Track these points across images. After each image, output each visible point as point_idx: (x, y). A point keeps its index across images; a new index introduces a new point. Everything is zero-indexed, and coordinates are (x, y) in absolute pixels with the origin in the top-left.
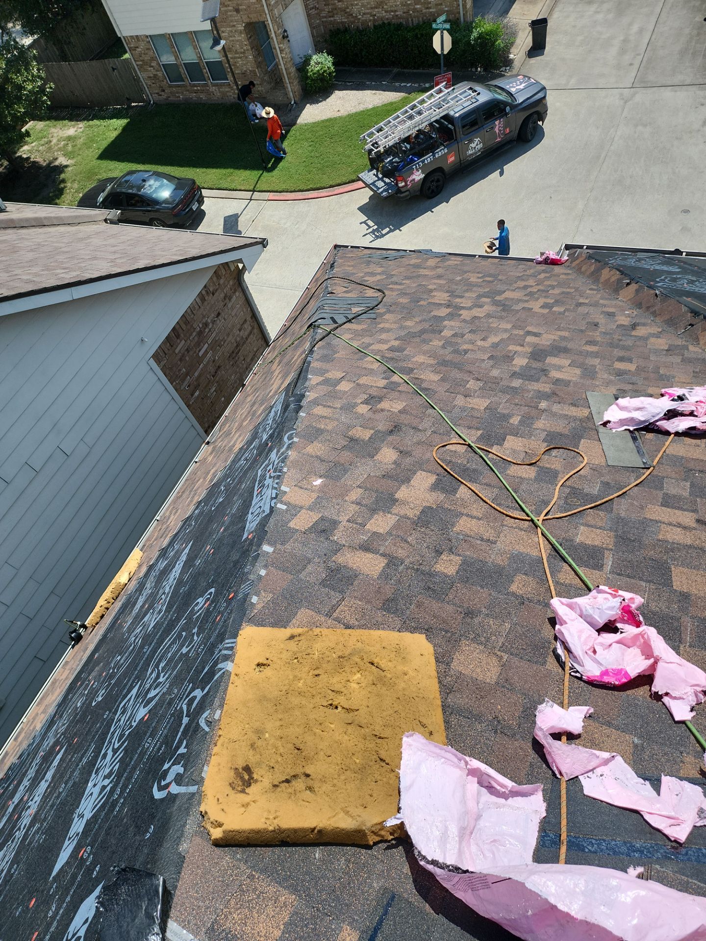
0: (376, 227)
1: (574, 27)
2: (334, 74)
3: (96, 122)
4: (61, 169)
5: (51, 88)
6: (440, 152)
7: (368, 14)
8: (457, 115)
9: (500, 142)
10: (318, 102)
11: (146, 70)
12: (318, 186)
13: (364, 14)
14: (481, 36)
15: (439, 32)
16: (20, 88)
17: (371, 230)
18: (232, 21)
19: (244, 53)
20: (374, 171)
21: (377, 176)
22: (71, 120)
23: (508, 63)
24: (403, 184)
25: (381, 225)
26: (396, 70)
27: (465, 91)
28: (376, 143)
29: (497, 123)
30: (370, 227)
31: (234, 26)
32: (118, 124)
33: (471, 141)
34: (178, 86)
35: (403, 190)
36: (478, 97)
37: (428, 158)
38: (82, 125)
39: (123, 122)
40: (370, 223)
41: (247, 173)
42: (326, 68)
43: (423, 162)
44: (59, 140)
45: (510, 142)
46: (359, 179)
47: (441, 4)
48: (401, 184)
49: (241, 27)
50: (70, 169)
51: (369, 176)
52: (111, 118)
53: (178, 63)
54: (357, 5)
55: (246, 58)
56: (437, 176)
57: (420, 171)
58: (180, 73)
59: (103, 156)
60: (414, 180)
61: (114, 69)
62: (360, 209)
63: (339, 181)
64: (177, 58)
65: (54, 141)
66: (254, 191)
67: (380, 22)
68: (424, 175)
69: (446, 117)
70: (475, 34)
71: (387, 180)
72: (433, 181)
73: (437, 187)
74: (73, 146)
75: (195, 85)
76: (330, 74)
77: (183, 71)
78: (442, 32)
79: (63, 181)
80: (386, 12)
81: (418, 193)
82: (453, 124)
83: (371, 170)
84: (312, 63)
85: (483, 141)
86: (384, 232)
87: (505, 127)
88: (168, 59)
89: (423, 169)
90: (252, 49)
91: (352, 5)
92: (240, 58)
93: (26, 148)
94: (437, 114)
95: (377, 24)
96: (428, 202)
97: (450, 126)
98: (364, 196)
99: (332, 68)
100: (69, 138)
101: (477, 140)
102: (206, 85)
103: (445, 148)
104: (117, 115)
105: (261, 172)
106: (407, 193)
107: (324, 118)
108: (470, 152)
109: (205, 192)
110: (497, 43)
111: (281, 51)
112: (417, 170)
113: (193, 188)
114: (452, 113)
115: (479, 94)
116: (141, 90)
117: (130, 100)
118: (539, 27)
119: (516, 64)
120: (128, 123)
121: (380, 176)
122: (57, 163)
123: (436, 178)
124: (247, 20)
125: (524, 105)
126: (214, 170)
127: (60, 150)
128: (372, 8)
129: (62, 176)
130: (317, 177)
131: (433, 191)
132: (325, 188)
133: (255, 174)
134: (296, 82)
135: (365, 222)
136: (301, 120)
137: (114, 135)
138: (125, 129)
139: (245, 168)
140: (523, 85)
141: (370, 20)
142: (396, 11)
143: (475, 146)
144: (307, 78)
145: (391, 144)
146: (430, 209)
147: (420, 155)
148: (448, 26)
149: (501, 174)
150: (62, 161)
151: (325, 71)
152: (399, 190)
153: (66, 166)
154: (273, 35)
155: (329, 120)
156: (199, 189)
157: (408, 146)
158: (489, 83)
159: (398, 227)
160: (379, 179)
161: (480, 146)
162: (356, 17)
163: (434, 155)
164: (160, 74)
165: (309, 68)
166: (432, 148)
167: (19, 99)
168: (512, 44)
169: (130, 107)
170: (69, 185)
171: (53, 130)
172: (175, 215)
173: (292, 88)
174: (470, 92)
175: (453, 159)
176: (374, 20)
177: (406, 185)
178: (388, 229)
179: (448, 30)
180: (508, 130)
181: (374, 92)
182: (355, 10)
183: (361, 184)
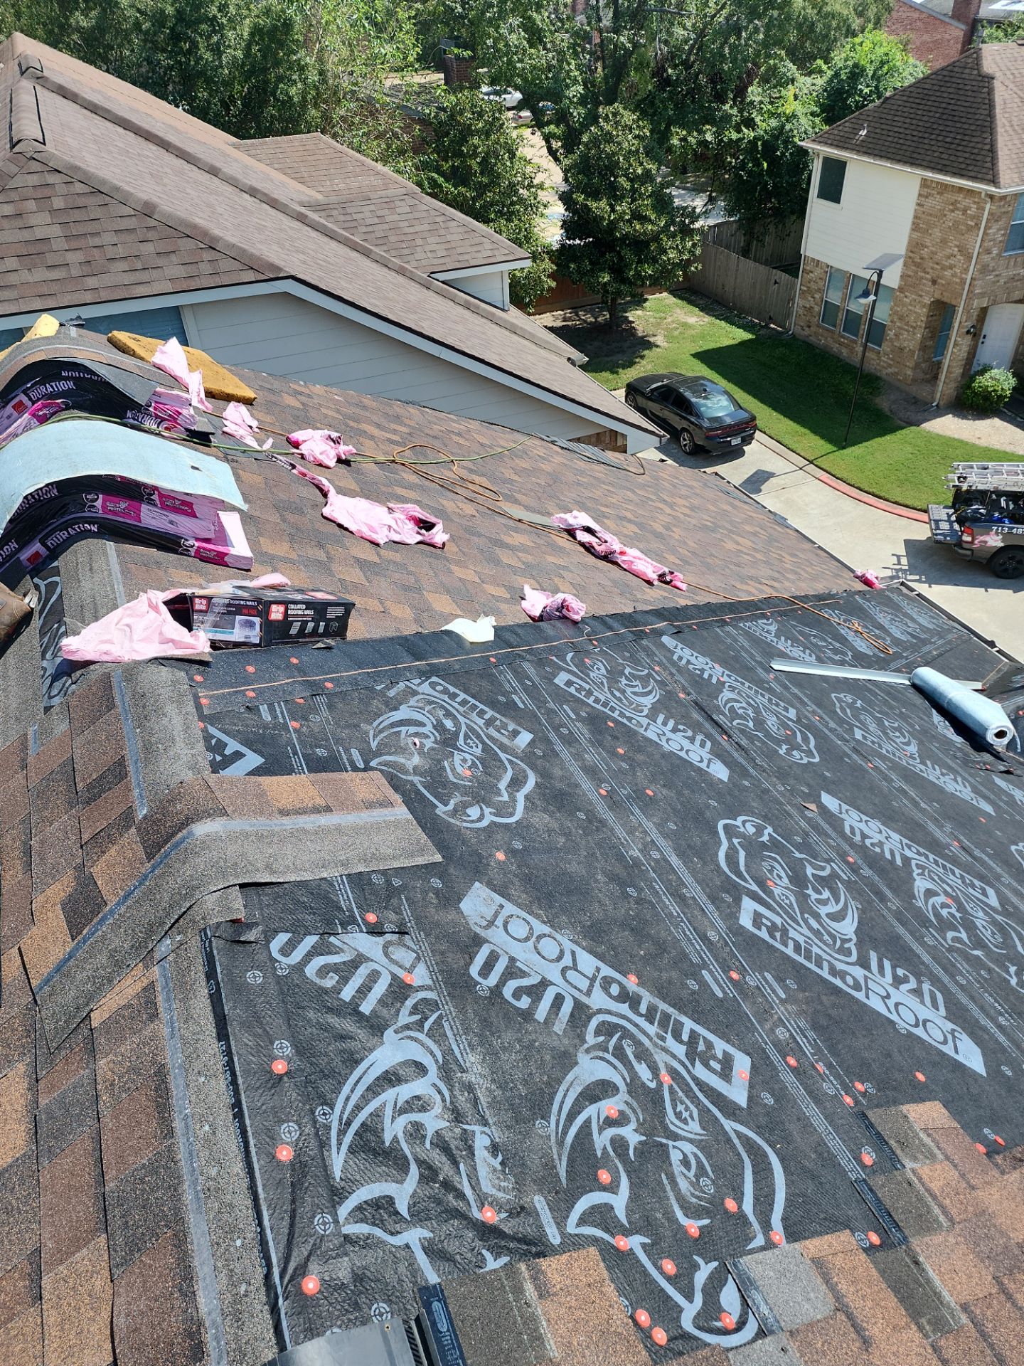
0: (907, 568)
2: (1007, 400)
3: (723, 323)
4: (649, 345)
5: (696, 268)
10: (964, 417)
11: (805, 298)
12: (882, 494)
16: (664, 252)
18: (922, 290)
19: (915, 328)
20: (951, 511)
21: (949, 516)
22: (702, 310)
24: (969, 539)
25: (913, 569)
28: (965, 478)
30: (899, 563)
31: (921, 296)
32: (742, 335)
34: (827, 330)
35: (965, 545)
37: (1020, 529)
38: (708, 319)
39: (747, 336)
40: (904, 561)
41: (822, 442)
42: (1000, 388)
43: (1010, 528)
44: (673, 322)
46: (926, 511)
48: (966, 538)
49: (927, 300)
50: (658, 350)
51: (941, 513)
52: (740, 327)
53: (842, 307)
55: (914, 334)
57: (1001, 537)
58: (837, 316)
59: (696, 356)
60: (986, 542)
61: (776, 282)
62: (907, 542)
63: (909, 503)
64: (844, 300)
65: (670, 320)
66: (811, 462)
68: (1002, 545)
71: (956, 526)
72: (1013, 558)
73: (1015, 569)
74: (680, 333)
75: (843, 337)
76: (1000, 397)
77: (841, 317)
79: (642, 357)
81: (985, 562)
83: (950, 508)
84: (987, 375)
88: (835, 297)
89: (1006, 537)
90: (926, 328)
92: (908, 331)
93: (639, 312)
96: (992, 579)
98: (922, 532)
99: (1008, 392)
100: (685, 325)
102: (855, 342)
104: (745, 327)
105: (835, 449)
106: (969, 553)
107: (956, 436)
109: (758, 435)
111: (956, 344)
112: (997, 534)
113: (747, 423)
116: (789, 315)
117: (772, 320)
120: (750, 340)
121: (953, 518)
122: (652, 339)
123: (1019, 557)
124: (937, 296)
126: (791, 423)
127: (666, 329)
129: (646, 352)
130: (889, 485)
131: (1006, 570)
132: (888, 501)
133: (830, 447)
134: (953, 385)
135: (898, 557)
136: (927, 426)
137: (727, 342)
138: (743, 343)
139: (822, 437)
144: (969, 387)
145: (981, 487)
146: (986, 586)
147: (1016, 520)
150: (659, 340)
151: (995, 391)
152: (960, 543)
153: (657, 346)
154: (956, 325)
155: (961, 441)
156: (755, 428)
157: (1011, 506)
159: (930, 582)
160: (949, 521)
164: (816, 309)
165: (979, 379)
167: (655, 260)
169: (767, 326)
170: (644, 362)
171: (678, 311)
172: (708, 438)
173: (945, 388)
177: (972, 542)
178: (917, 577)
183: (924, 517)
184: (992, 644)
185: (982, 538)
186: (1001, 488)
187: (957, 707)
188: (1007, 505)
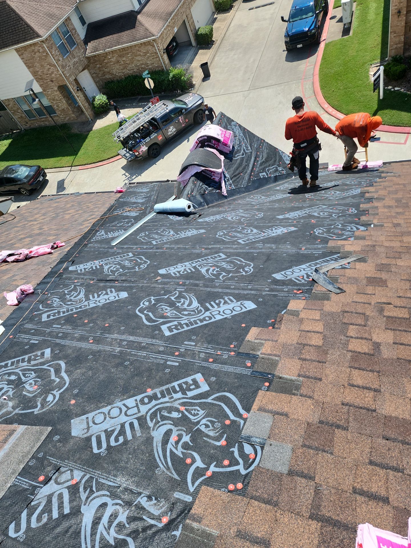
0: (129, 176)
1: (224, 63)
6: (153, 136)
7: (121, 72)
8: (158, 117)
9: (184, 126)
10: (102, 118)
11: (16, 115)
12: (102, 159)
13: (119, 73)
14: (174, 76)
15: (146, 79)
17: (127, 177)
18: (51, 86)
19: (60, 100)
20: (125, 149)
21: (126, 151)
23: (192, 86)
24: (137, 153)
25: (132, 175)
26: (140, 97)
27: (161, 106)
28: (119, 136)
29: (180, 118)
31: (52, 88)
32: (7, 142)
33: (169, 128)
34: (34, 120)
35: (138, 156)
36: (167, 107)
37: (148, 139)
39: (9, 141)
40: (127, 174)
41: (69, 157)
42: (103, 101)
43: (145, 141)
45: (190, 125)
46: (119, 155)
47: (153, 64)
48: (137, 154)
49: (56, 89)
51: (123, 152)
52: (4, 140)
53: (31, 109)
54: (114, 69)
55: (63, 102)
56: (155, 147)
57: (145, 146)
58: (33, 113)
60: (143, 151)
61: (1, 116)
62: (123, 168)
63: (112, 156)
64: (29, 106)
66: (72, 166)
67: (127, 76)
68: (147, 148)
69: (153, 119)
70: (171, 75)
71: (131, 152)
72: (153, 149)
73: (157, 152)
75: (42, 119)
76: (106, 104)
77: (34, 112)
78: (148, 79)
80: (129, 70)
81: (147, 156)
82: (157, 122)
83: (124, 148)
84: (96, 100)
85: (175, 127)
86: (133, 178)
87: (185, 119)
88: (26, 107)
89: (146, 144)
90: (64, 98)
91: (112, 69)
92: (60, 102)
94: (148, 118)
95: (126, 76)
96: (154, 160)
97: (155, 123)
98: (124, 162)
99: (107, 101)
101: (172, 127)
102: (47, 118)
103: (155, 133)
104: (6, 138)
105: (75, 156)
106: (141, 157)
107: (106, 125)
108: (170, 133)
109: (46, 171)
110: (182, 78)
111: (78, 97)
112: (143, 146)
113: (39, 170)
114: (156, 117)
115: (167, 106)
116: (16, 124)
117: (12, 130)
118: (205, 67)
119: (196, 86)
120: (12, 142)
121: (128, 151)
123: (155, 148)
124: (58, 85)
125: (192, 107)
126: (53, 159)
128: (122, 70)
130: (101, 155)
131: (155, 154)
132: (105, 160)
133: (72, 158)
134: (89, 110)
135: (124, 174)
136: (94, 128)
137: (4, 148)
138: (10, 145)
139: (67, 155)
140: (192, 98)
141: (122, 75)
142: (133, 69)
143: (171, 130)
144: (95, 107)
145: (126, 136)
146: (155, 163)
147: (144, 138)
148: (149, 76)
149: (188, 141)
151: (103, 103)
152: (136, 157)
154: (72, 90)
155: (108, 126)
156: (43, 169)
157: (139, 135)
158: (177, 99)
159: (140, 174)
160: (127, 152)
161: (174, 130)
162: (115, 75)
163: (150, 137)
164: (23, 115)
165: (95, 103)
166: (148, 134)
168: (192, 77)
169: (13, 133)
172: (30, 185)
173: (88, 113)
174: (163, 106)
175: (161, 137)
176: (124, 75)
177: (139, 154)
178: (135, 176)
179: (150, 78)
180: (187, 120)
181: (129, 109)
182: (114, 72)
183: (120, 157)
184: (168, 181)
185: (141, 150)
186: (132, 131)
187: (173, 209)
188: (138, 135)
